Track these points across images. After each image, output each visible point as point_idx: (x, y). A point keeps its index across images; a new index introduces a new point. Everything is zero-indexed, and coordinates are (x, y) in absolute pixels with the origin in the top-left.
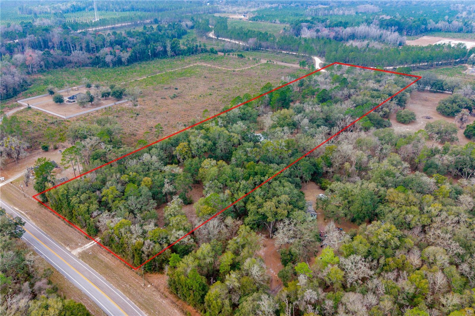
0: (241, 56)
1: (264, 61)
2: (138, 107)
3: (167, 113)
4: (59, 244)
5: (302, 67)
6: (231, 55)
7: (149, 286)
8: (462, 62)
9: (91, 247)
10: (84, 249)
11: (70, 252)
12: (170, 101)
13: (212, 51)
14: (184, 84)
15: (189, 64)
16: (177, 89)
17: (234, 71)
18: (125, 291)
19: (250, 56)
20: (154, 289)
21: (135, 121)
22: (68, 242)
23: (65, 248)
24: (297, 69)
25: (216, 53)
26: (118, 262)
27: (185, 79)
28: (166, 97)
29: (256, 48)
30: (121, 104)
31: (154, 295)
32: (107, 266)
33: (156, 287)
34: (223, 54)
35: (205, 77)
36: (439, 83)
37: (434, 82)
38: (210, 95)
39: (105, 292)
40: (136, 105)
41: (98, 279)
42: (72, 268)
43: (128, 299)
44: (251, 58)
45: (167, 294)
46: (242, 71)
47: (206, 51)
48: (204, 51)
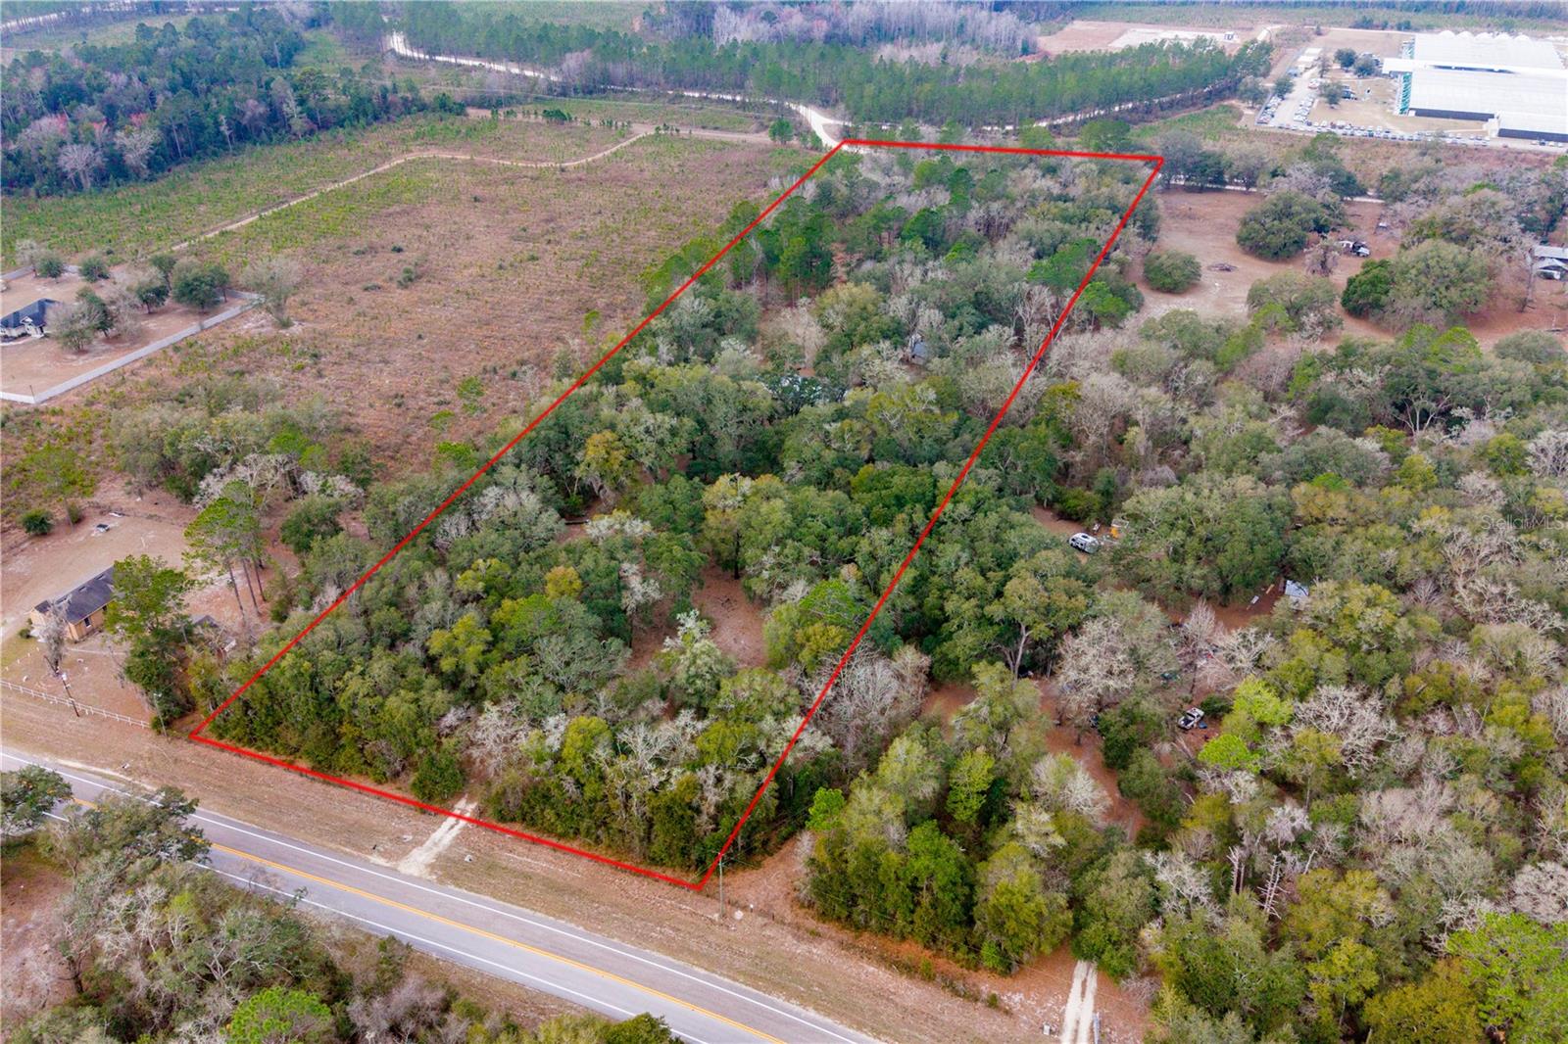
0: (559, 117)
1: (643, 130)
2: (296, 329)
3: (420, 337)
4: (333, 852)
5: (779, 142)
6: (520, 116)
7: (739, 914)
9: (457, 838)
10: (436, 850)
11: (394, 871)
12: (400, 296)
13: (444, 106)
14: (418, 232)
15: (387, 157)
16: (399, 250)
17: (563, 170)
18: (668, 947)
19: (588, 114)
20: (760, 920)
21: (320, 381)
22: (357, 837)
23: (367, 861)
24: (764, 151)
25: (459, 109)
26: (584, 865)
27: (405, 212)
28: (380, 283)
29: (595, 87)
30: (225, 324)
31: (770, 938)
32: (561, 889)
33: (762, 913)
34: (487, 113)
35: (476, 200)
36: (1210, 162)
37: (1197, 159)
38: (533, 258)
39: (609, 969)
40: (286, 325)
41: (557, 935)
42: (435, 918)
43: (702, 971)
44: (595, 123)
45: (812, 924)
46: (589, 168)
47: (423, 108)
48: (414, 106)
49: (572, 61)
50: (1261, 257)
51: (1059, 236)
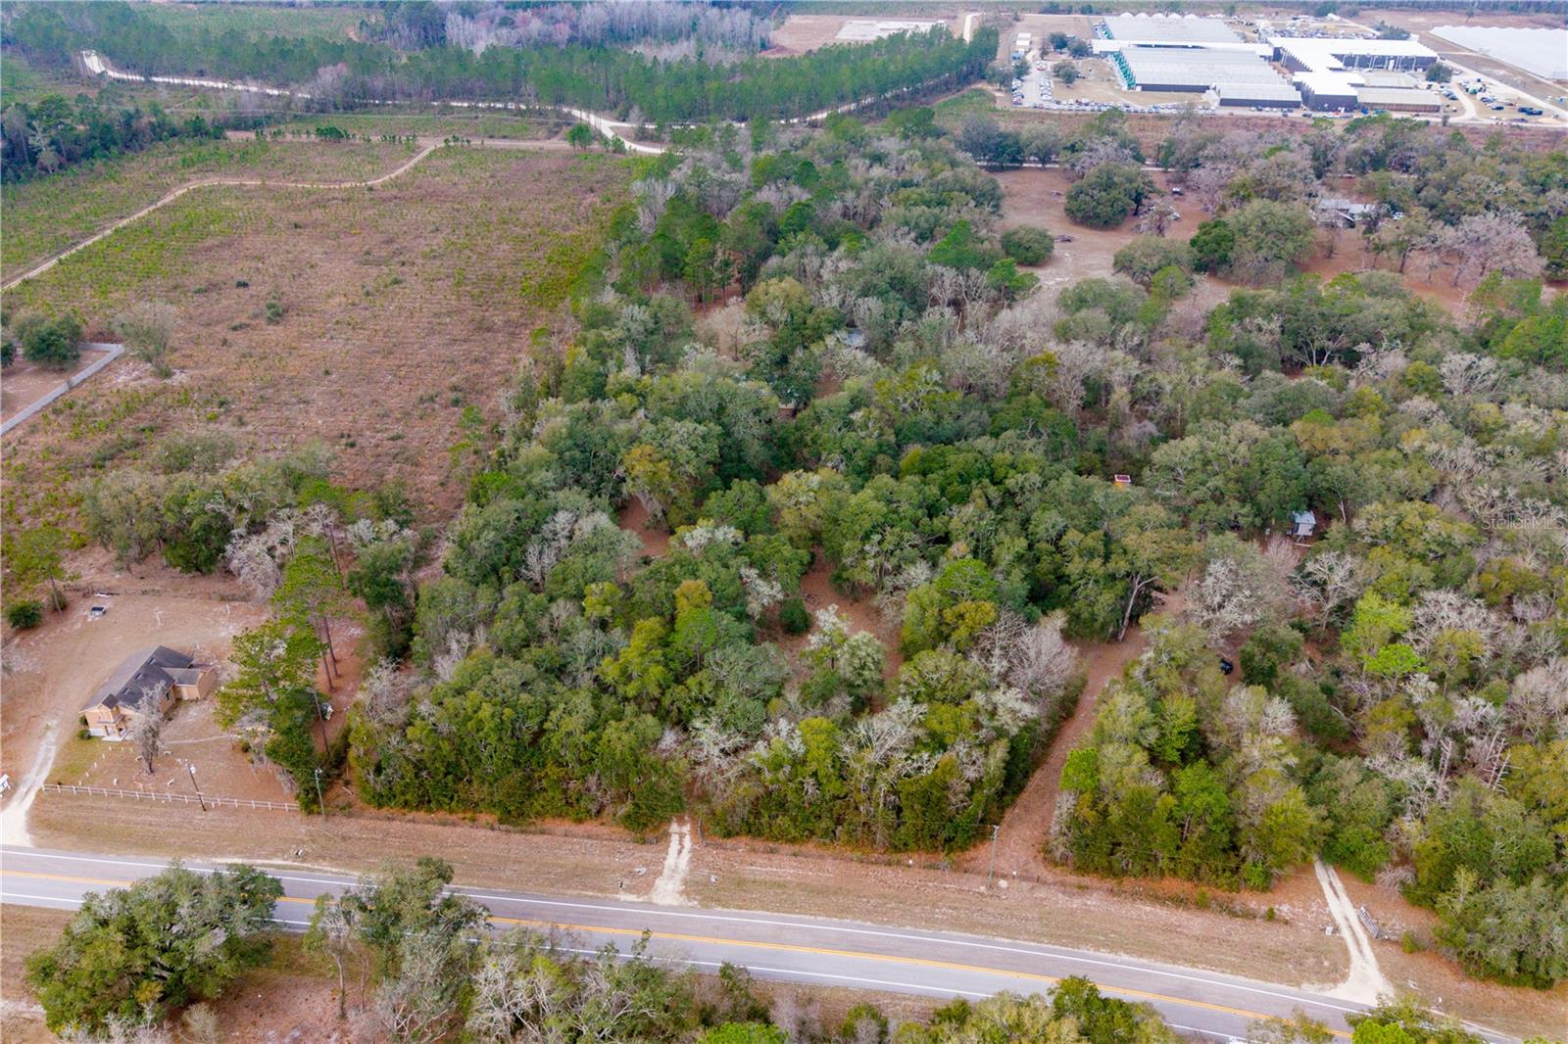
0: (334, 135)
1: (430, 144)
2: (180, 378)
3: (327, 373)
4: (578, 899)
5: (578, 147)
6: (289, 137)
7: (1003, 883)
8: (964, 79)
9: (691, 861)
10: (679, 877)
11: (650, 904)
12: (274, 332)
13: (198, 130)
14: (253, 265)
15: (166, 189)
16: (245, 285)
17: (371, 189)
18: (955, 924)
19: (367, 129)
20: (1025, 885)
21: (244, 429)
23: (618, 900)
24: (569, 157)
25: (218, 132)
26: (829, 864)
27: (222, 245)
28: (244, 321)
29: (355, 100)
30: (95, 379)
31: (1042, 899)
32: (822, 891)
33: (1023, 878)
34: (252, 135)
35: (296, 226)
38: (396, 282)
39: (919, 956)
40: (168, 374)
41: (851, 934)
42: (718, 941)
43: (1007, 941)
44: (375, 139)
45: (1073, 879)
46: (396, 184)
47: (174, 134)
48: (163, 132)
49: (328, 75)
50: (1093, 227)
51: (932, 220)
